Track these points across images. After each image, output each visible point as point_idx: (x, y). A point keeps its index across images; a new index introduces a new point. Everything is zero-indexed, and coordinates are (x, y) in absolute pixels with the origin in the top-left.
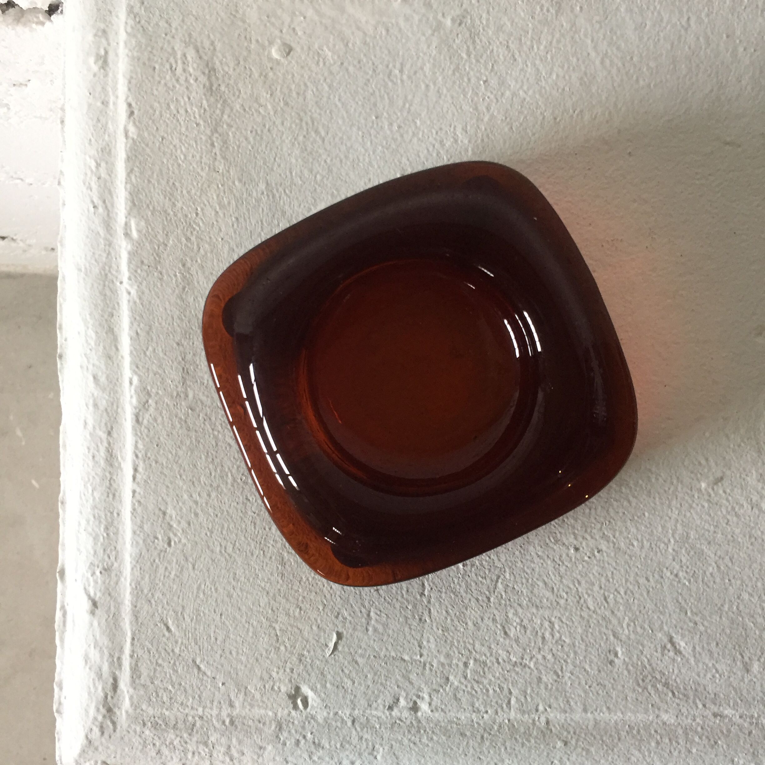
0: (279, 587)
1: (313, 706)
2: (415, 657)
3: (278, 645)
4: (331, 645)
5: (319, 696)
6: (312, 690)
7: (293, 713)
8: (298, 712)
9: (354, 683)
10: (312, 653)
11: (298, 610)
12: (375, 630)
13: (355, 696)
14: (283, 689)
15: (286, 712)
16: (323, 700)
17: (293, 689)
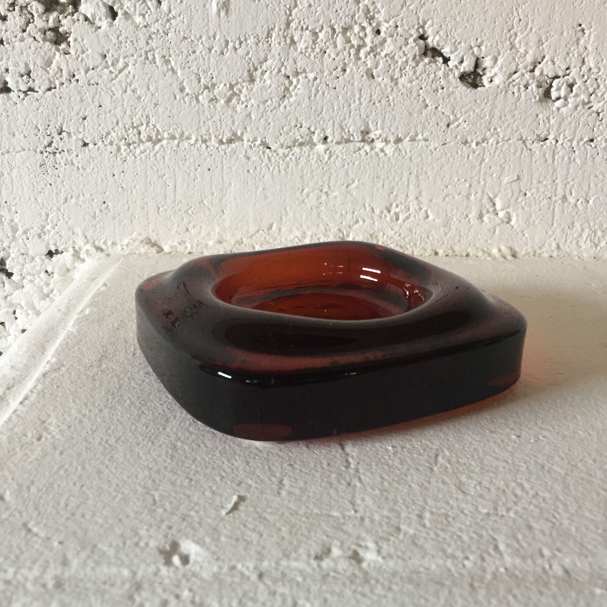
0: (166, 464)
1: (196, 562)
2: (347, 513)
3: (154, 508)
4: (230, 506)
5: (208, 549)
6: (197, 543)
7: (164, 570)
8: (172, 569)
9: (261, 535)
10: (202, 513)
11: (188, 481)
12: (290, 493)
13: (263, 547)
14: (153, 544)
15: (153, 568)
16: (214, 553)
17: (169, 543)
